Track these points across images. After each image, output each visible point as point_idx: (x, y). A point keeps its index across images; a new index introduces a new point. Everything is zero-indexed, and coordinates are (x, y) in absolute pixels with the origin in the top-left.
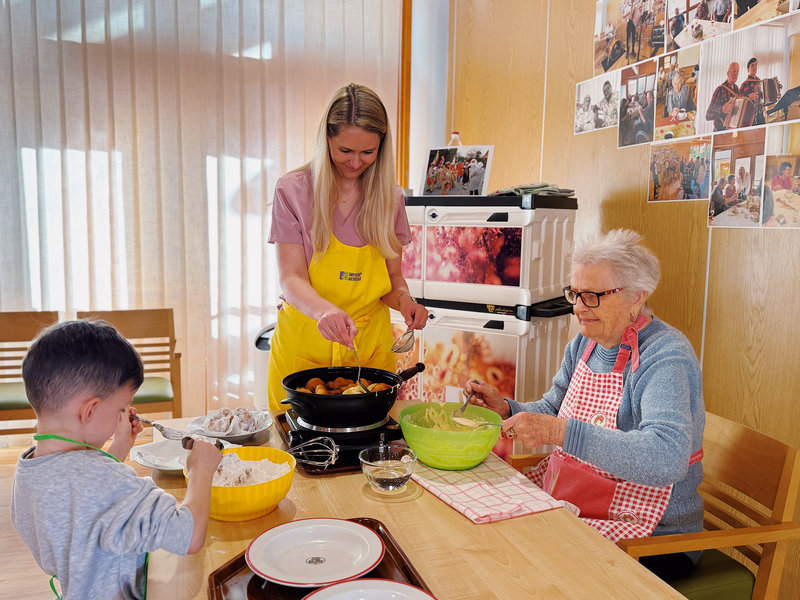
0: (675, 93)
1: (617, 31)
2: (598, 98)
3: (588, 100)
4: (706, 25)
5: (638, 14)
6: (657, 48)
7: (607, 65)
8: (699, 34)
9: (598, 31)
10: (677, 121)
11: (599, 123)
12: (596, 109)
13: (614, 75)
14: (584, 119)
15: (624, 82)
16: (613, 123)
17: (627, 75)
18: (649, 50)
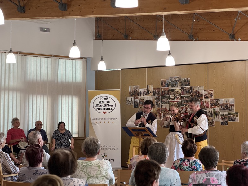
0: (141, 102)
1: (132, 91)
2: (130, 100)
3: (128, 100)
4: (144, 95)
5: (135, 90)
6: (138, 96)
7: (131, 96)
8: (143, 96)
9: (129, 90)
10: (141, 106)
11: (130, 104)
12: (130, 102)
13: (132, 98)
14: (128, 103)
15: (134, 99)
16: (133, 105)
17: (134, 98)
18: (137, 96)
